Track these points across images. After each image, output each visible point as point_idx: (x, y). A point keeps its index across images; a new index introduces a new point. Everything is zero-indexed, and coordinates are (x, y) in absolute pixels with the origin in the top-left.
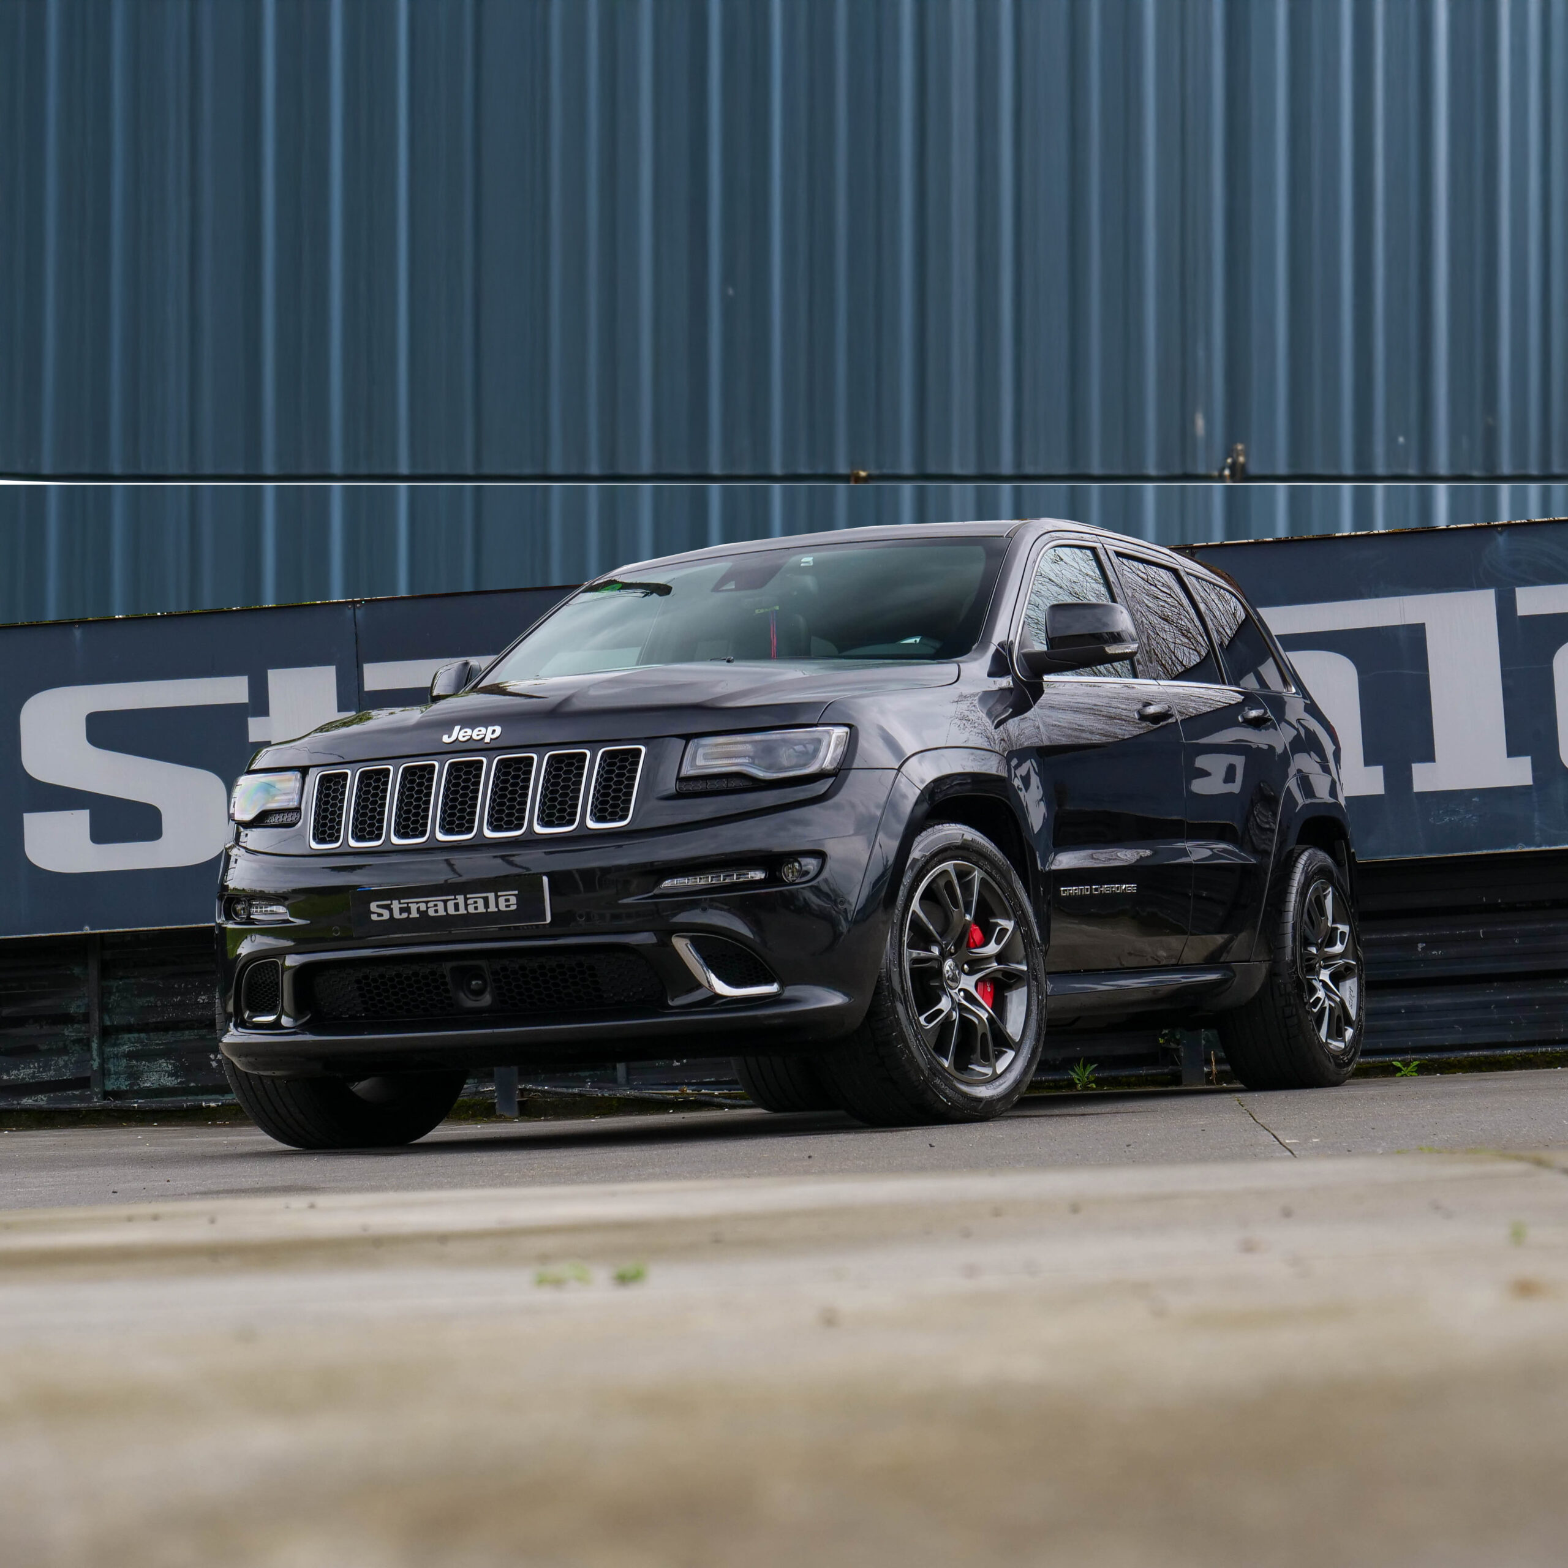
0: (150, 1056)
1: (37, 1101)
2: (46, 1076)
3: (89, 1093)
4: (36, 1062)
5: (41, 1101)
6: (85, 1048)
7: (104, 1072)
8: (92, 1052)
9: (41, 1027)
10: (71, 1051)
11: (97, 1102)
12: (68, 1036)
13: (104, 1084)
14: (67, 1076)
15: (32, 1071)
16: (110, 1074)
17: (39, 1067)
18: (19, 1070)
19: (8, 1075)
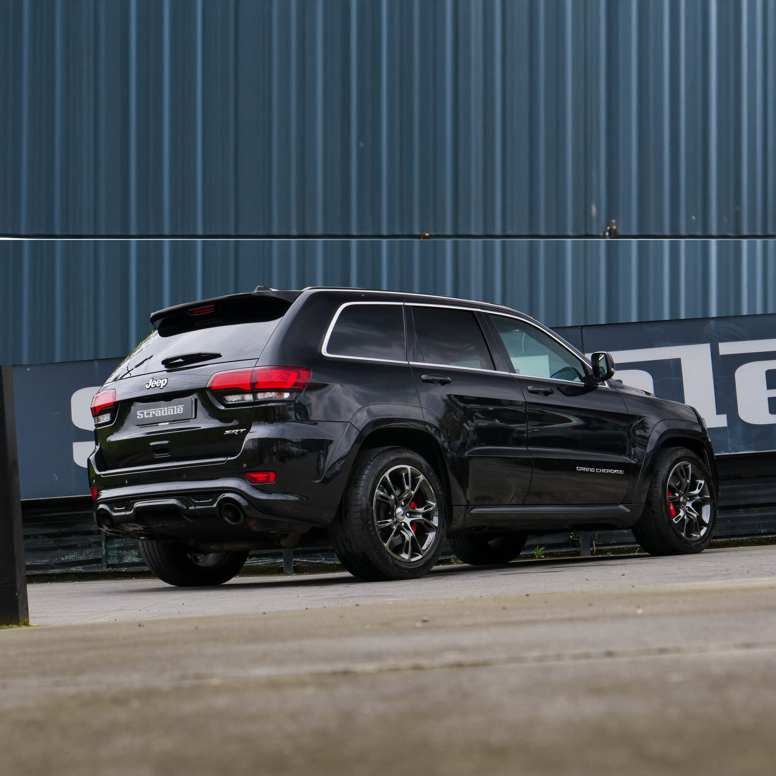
0: (128, 548)
1: (77, 569)
2: (81, 558)
3: (100, 565)
4: (76, 552)
5: (80, 569)
6: (99, 546)
7: (107, 556)
8: (102, 547)
9: (78, 537)
10: (92, 547)
11: (105, 569)
12: (91, 540)
13: (107, 562)
14: (91, 558)
15: (75, 556)
16: (110, 557)
17: (78, 554)
18: (69, 556)
19: (64, 558)
